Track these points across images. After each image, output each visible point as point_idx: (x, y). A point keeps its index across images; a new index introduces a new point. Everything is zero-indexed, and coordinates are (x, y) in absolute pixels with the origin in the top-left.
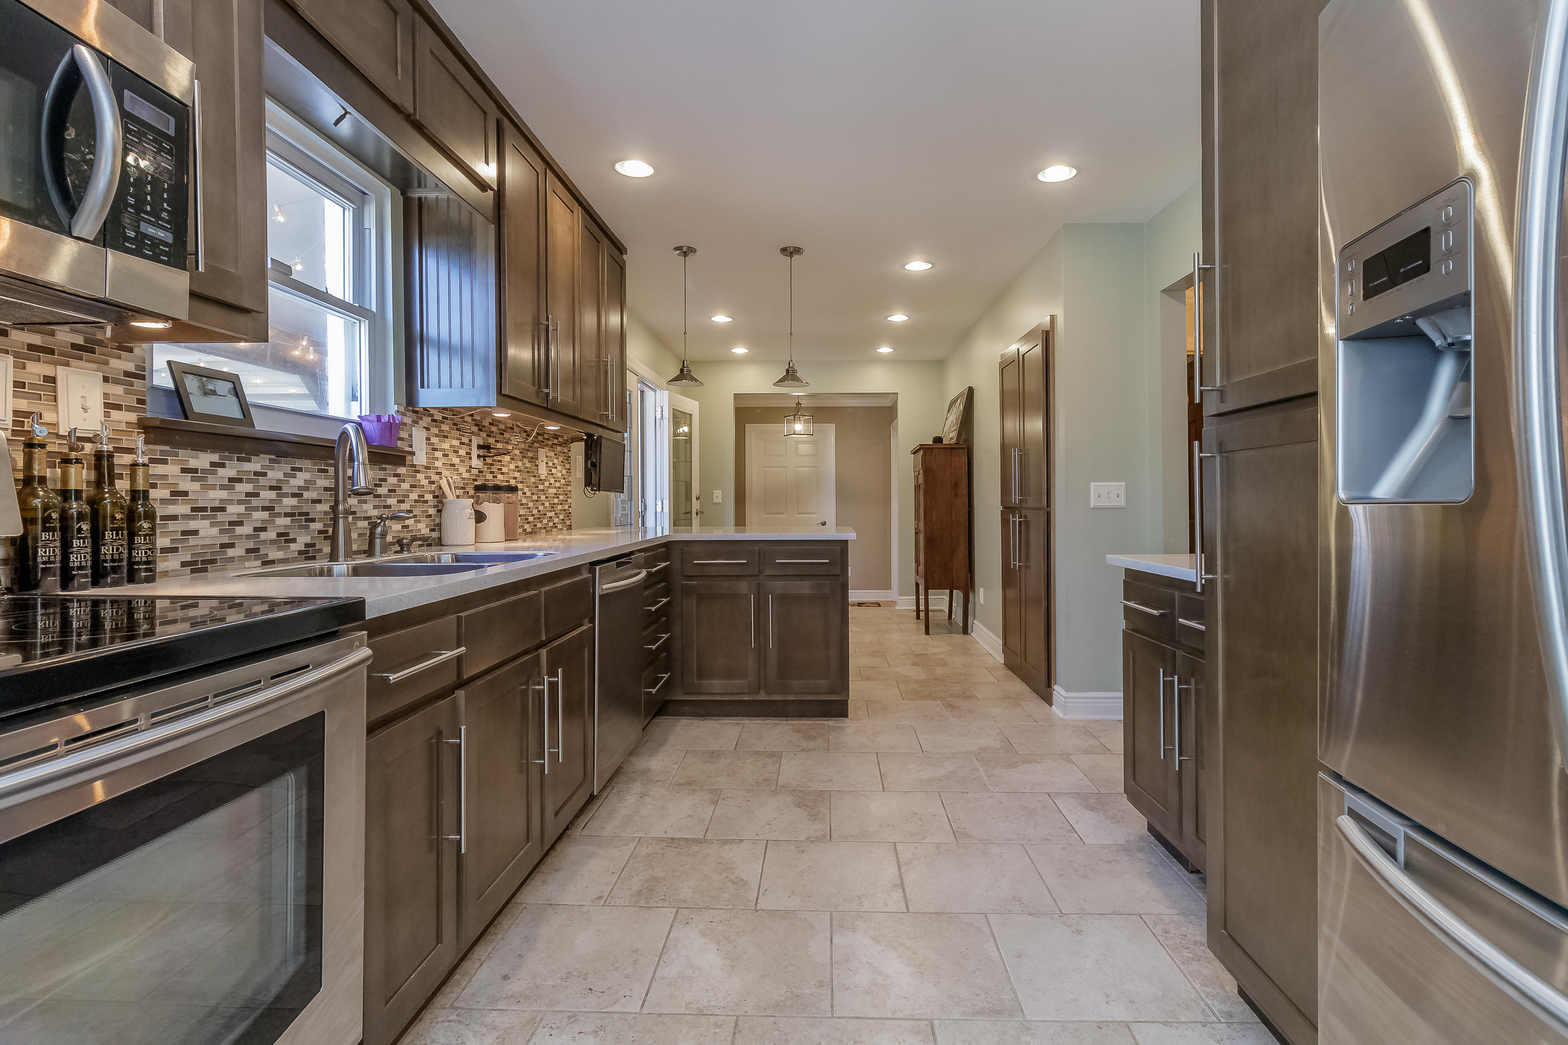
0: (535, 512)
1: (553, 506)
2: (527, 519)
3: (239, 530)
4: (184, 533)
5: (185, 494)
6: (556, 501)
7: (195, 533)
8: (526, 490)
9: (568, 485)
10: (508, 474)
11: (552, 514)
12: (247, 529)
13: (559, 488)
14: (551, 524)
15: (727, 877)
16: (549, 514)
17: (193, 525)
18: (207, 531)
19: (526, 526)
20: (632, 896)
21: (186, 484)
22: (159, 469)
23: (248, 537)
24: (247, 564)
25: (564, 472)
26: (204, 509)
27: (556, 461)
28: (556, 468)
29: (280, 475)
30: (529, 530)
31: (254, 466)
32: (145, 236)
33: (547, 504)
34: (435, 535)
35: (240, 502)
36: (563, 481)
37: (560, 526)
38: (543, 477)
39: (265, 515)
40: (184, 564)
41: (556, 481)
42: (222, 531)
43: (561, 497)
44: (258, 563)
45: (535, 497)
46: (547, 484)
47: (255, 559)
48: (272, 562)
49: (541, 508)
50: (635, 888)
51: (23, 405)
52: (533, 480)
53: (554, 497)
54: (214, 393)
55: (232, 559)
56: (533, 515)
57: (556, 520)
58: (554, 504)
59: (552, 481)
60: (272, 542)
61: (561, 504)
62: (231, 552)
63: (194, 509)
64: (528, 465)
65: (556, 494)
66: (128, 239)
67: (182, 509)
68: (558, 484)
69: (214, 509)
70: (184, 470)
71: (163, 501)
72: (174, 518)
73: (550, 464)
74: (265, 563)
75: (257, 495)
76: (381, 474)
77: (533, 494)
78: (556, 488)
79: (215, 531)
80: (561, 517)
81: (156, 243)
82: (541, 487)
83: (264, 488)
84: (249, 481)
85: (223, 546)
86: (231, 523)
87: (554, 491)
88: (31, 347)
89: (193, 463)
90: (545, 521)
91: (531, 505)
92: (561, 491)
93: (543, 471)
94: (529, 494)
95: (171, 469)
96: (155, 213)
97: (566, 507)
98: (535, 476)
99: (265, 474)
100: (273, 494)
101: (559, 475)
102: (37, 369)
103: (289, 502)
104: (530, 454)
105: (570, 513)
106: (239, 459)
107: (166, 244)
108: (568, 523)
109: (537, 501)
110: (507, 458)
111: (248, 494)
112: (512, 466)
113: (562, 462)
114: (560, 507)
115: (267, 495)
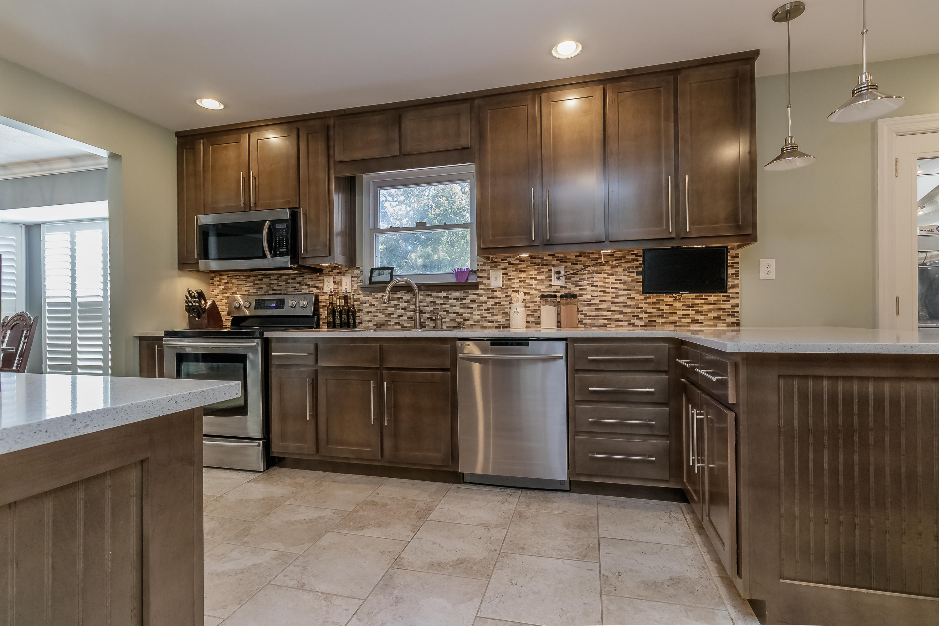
3: (392, 316)
4: (374, 316)
5: (374, 305)
7: (377, 316)
12: (395, 316)
17: (377, 314)
18: (381, 316)
21: (374, 302)
22: (367, 298)
23: (396, 318)
24: (395, 327)
26: (380, 309)
29: (409, 298)
31: (398, 295)
32: (281, 252)
39: (403, 311)
40: (374, 325)
42: (386, 316)
44: (400, 327)
47: (398, 326)
48: (406, 327)
51: (336, 286)
54: (383, 274)
55: (390, 325)
60: (405, 320)
62: (389, 323)
63: (377, 310)
66: (278, 254)
67: (373, 309)
69: (383, 309)
70: (374, 298)
71: (368, 308)
72: (371, 312)
74: (402, 327)
75: (399, 305)
76: (466, 294)
79: (384, 316)
81: (283, 252)
83: (402, 302)
84: (396, 300)
85: (386, 321)
86: (389, 314)
88: (338, 273)
89: (376, 296)
95: (370, 298)
96: (283, 246)
99: (402, 298)
100: (406, 304)
102: (338, 278)
103: (412, 307)
105: (736, 312)
107: (285, 252)
111: (395, 305)
115: (403, 305)
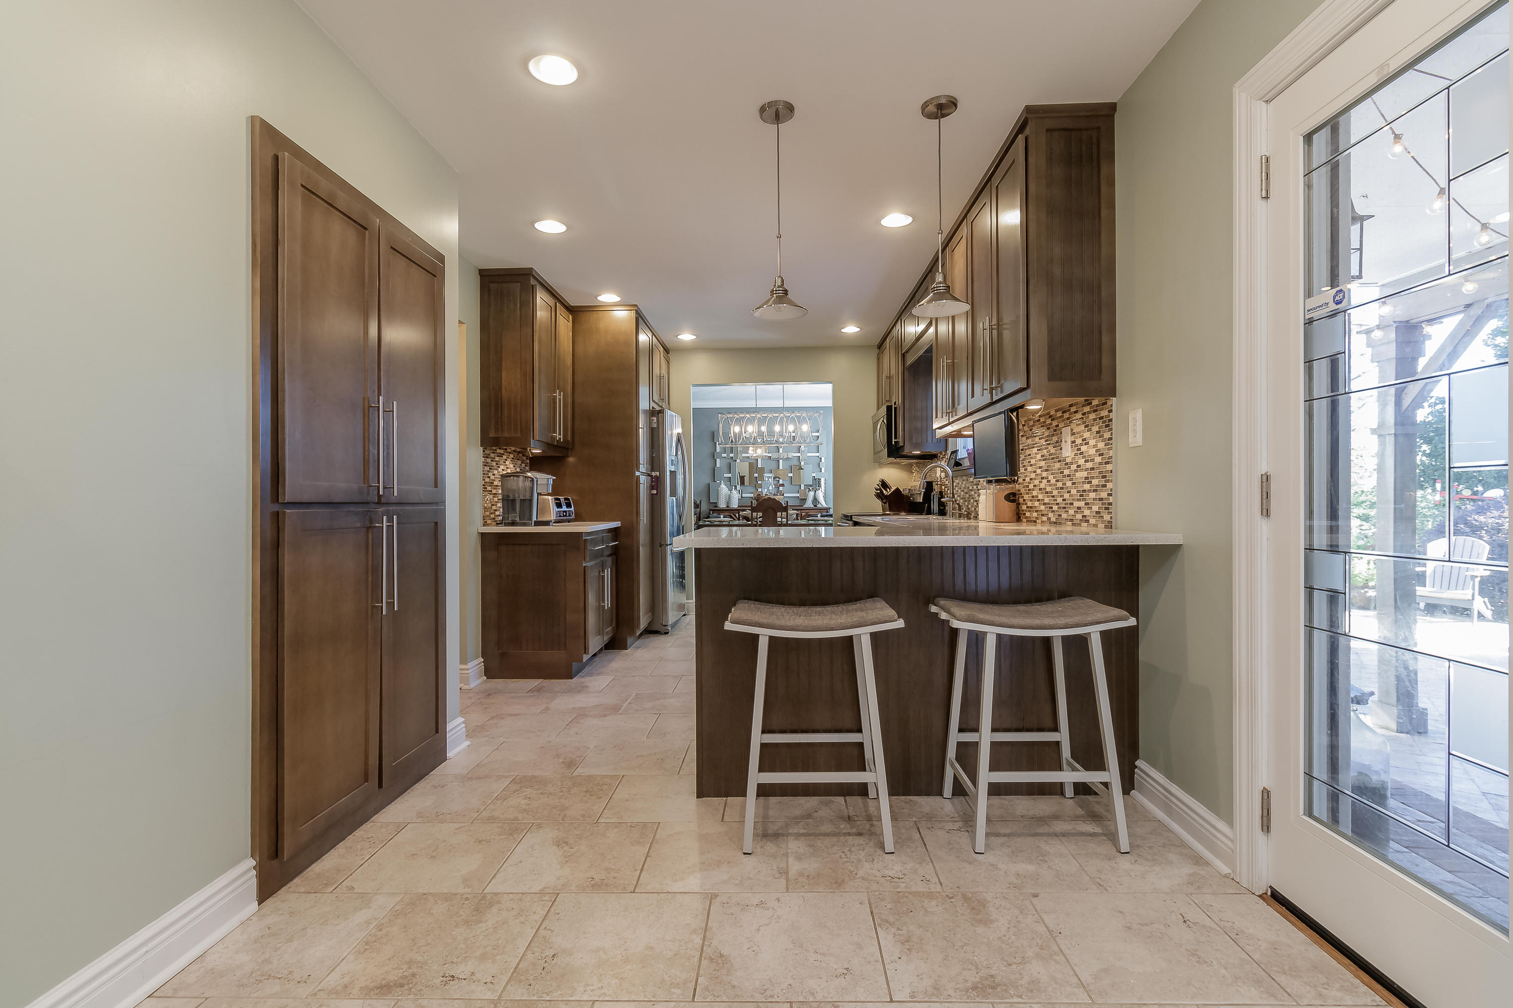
0: (1060, 500)
1: (1082, 494)
2: (1051, 508)
6: (1087, 487)
8: (1051, 477)
9: (1107, 463)
10: (1035, 464)
11: (1082, 504)
13: (1092, 469)
14: (1079, 516)
16: (1076, 504)
19: (1051, 515)
25: (1101, 445)
27: (1087, 435)
28: (1087, 444)
30: (1053, 519)
33: (1074, 491)
36: (1098, 459)
37: (1092, 521)
38: (1069, 460)
41: (1086, 461)
43: (1095, 482)
45: (1060, 484)
46: (1074, 467)
49: (1066, 496)
52: (1058, 465)
53: (1083, 483)
56: (1057, 504)
57: (1087, 512)
58: (1084, 491)
59: (1081, 462)
61: (1095, 491)
64: (1053, 451)
65: (1086, 478)
68: (1090, 465)
73: (1079, 441)
77: (1057, 481)
78: (1086, 470)
80: (1095, 508)
82: (1066, 472)
87: (1085, 474)
90: (1071, 512)
91: (1055, 493)
92: (1095, 473)
93: (1068, 452)
94: (1053, 481)
97: (1104, 495)
98: (1059, 461)
101: (1092, 451)
104: (1055, 439)
105: (1110, 504)
108: (1107, 517)
109: (1062, 488)
110: (1035, 450)
112: (1039, 457)
113: (1098, 432)
114: (1092, 495)
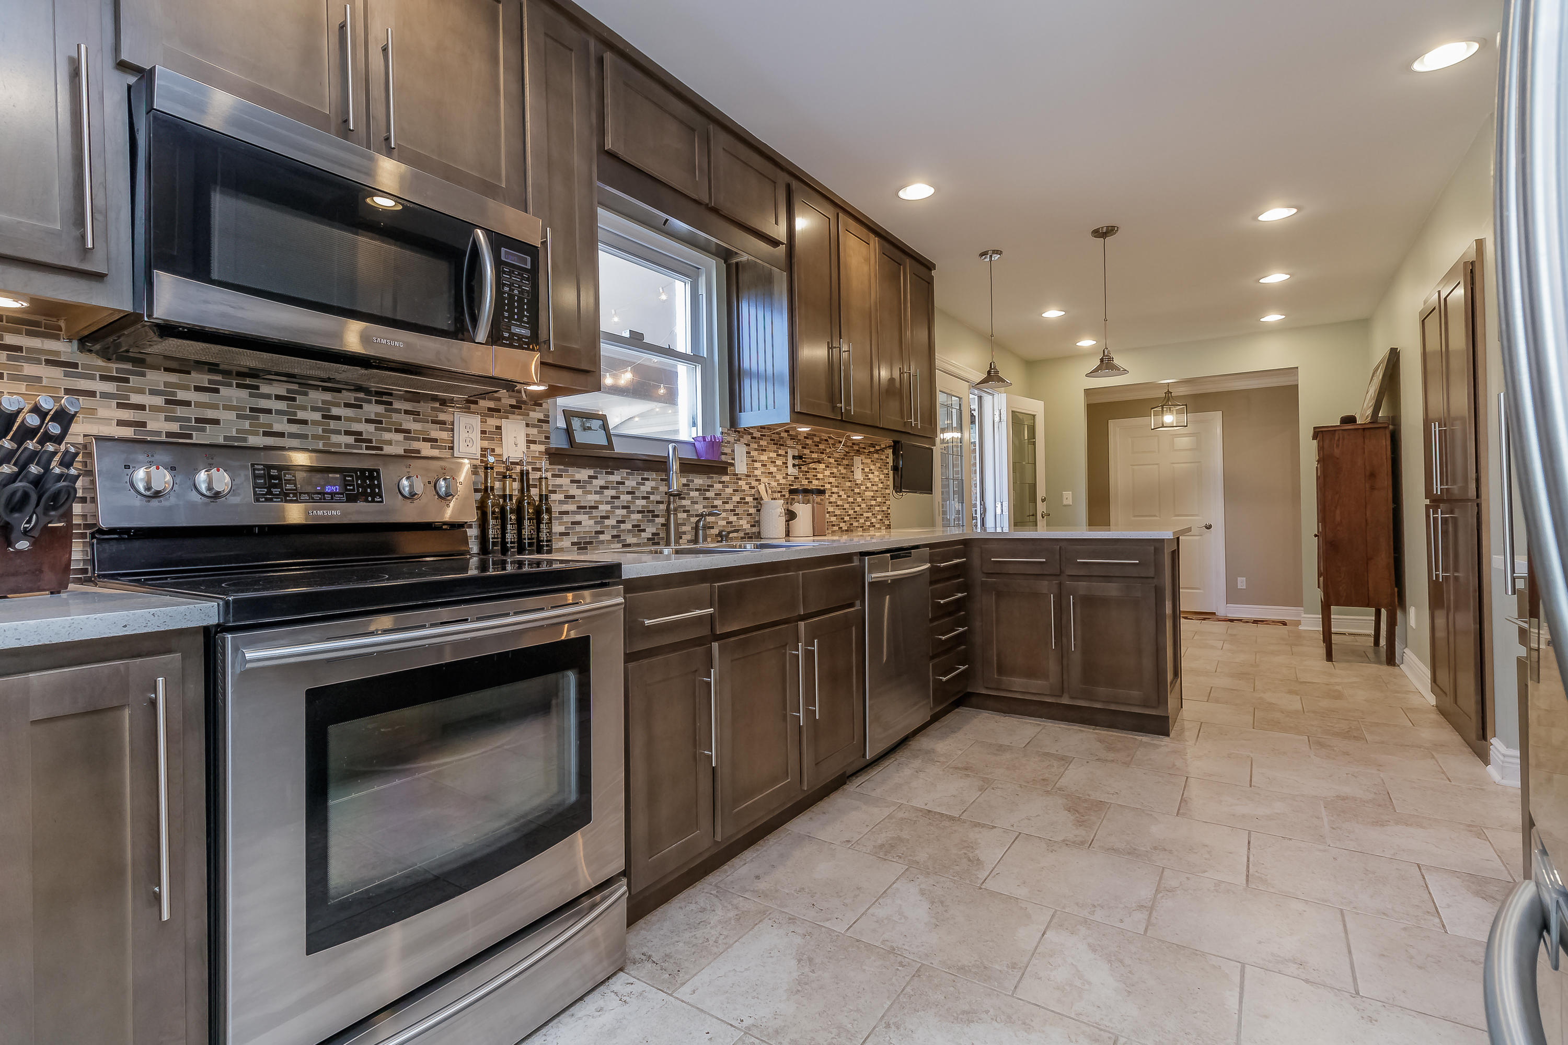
0: (851, 512)
1: (870, 507)
2: (843, 519)
3: (607, 522)
4: (573, 523)
5: (573, 497)
6: (873, 503)
7: (579, 523)
8: (841, 493)
9: (886, 489)
10: (823, 479)
11: (870, 514)
12: (611, 522)
13: (877, 491)
14: (868, 523)
15: (965, 854)
16: (865, 515)
17: (578, 518)
18: (587, 523)
19: (842, 525)
20: (874, 847)
21: (574, 491)
22: (558, 481)
23: (613, 527)
24: (613, 546)
25: (882, 477)
26: (585, 507)
27: (872, 467)
28: (873, 473)
29: (634, 484)
30: (845, 528)
31: (616, 478)
32: (515, 334)
33: (863, 506)
34: (755, 530)
35: (607, 503)
36: (881, 485)
37: (877, 526)
38: (859, 482)
39: (624, 512)
40: (573, 544)
41: (873, 485)
42: (596, 523)
43: (879, 500)
44: (620, 545)
45: (851, 500)
46: (863, 488)
47: (618, 543)
48: (629, 545)
49: (857, 509)
50: (880, 842)
51: (486, 444)
52: (848, 484)
53: (871, 500)
54: (590, 428)
55: (602, 542)
56: (849, 515)
57: (874, 520)
58: (872, 505)
59: (869, 485)
60: (629, 531)
61: (879, 506)
62: (602, 537)
63: (579, 507)
64: (844, 471)
65: (872, 497)
66: (505, 338)
67: (571, 507)
68: (875, 488)
69: (591, 507)
70: (572, 482)
71: (561, 502)
72: (567, 513)
73: (867, 470)
74: (624, 546)
75: (618, 498)
76: (709, 482)
77: (849, 497)
78: (873, 491)
79: (592, 522)
80: (879, 517)
81: (521, 337)
82: (857, 490)
83: (623, 493)
84: (613, 488)
85: (597, 533)
86: (602, 517)
87: (872, 494)
88: (490, 409)
89: (578, 477)
90: (862, 521)
91: (846, 506)
92: (878, 494)
93: (859, 476)
94: (844, 496)
95: (564, 481)
96: (520, 320)
97: (885, 508)
98: (850, 481)
99: (623, 483)
100: (629, 497)
101: (877, 479)
102: (492, 422)
103: (641, 503)
104: (845, 462)
105: (889, 514)
106: (607, 473)
107: (527, 337)
108: (887, 522)
109: (852, 503)
110: (822, 466)
111: (613, 497)
112: (827, 473)
113: (880, 468)
114: (877, 508)
115: (625, 498)
